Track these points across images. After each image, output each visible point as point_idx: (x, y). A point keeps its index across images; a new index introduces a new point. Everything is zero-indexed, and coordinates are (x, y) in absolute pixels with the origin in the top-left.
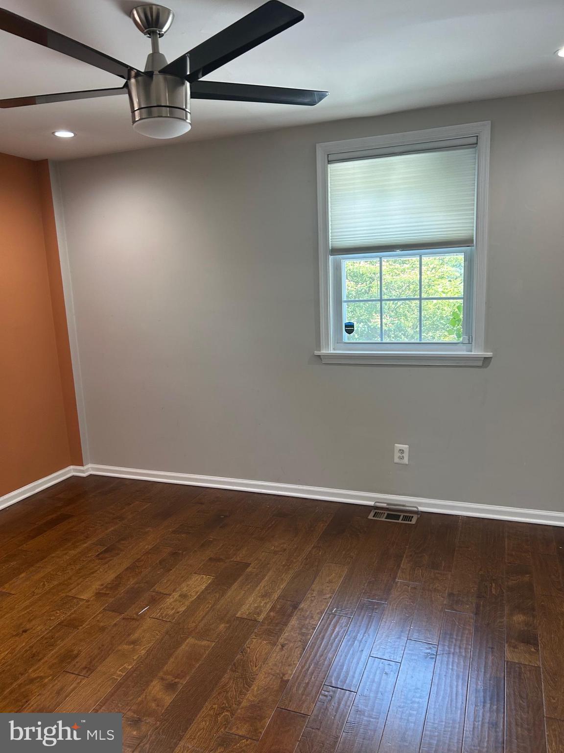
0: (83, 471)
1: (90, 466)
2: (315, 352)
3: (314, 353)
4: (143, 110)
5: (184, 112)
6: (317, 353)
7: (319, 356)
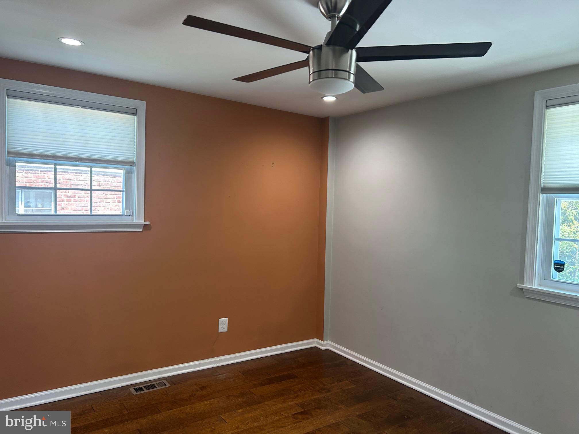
0: (322, 345)
1: (328, 342)
2: (518, 284)
3: (516, 285)
4: (315, 73)
5: (348, 73)
6: (519, 285)
7: (522, 289)
